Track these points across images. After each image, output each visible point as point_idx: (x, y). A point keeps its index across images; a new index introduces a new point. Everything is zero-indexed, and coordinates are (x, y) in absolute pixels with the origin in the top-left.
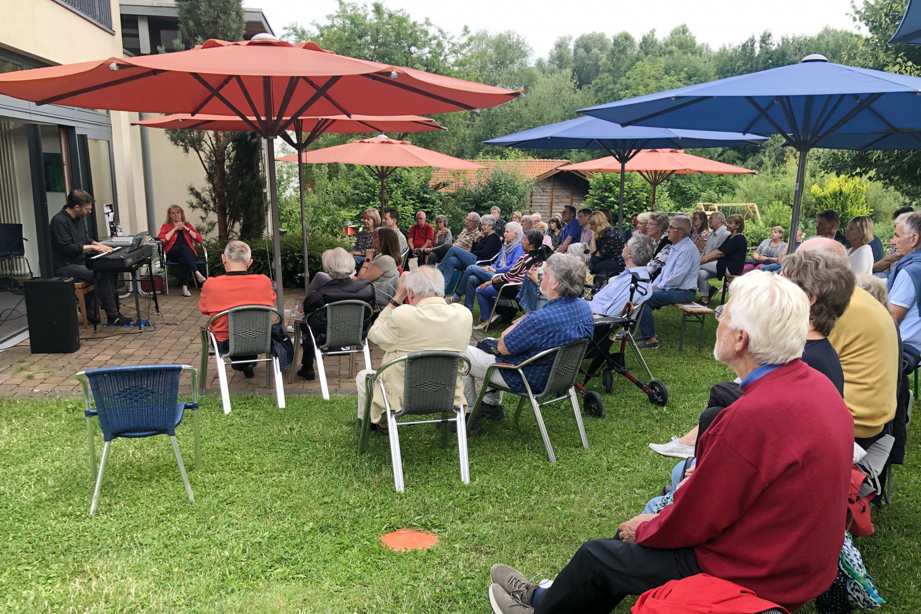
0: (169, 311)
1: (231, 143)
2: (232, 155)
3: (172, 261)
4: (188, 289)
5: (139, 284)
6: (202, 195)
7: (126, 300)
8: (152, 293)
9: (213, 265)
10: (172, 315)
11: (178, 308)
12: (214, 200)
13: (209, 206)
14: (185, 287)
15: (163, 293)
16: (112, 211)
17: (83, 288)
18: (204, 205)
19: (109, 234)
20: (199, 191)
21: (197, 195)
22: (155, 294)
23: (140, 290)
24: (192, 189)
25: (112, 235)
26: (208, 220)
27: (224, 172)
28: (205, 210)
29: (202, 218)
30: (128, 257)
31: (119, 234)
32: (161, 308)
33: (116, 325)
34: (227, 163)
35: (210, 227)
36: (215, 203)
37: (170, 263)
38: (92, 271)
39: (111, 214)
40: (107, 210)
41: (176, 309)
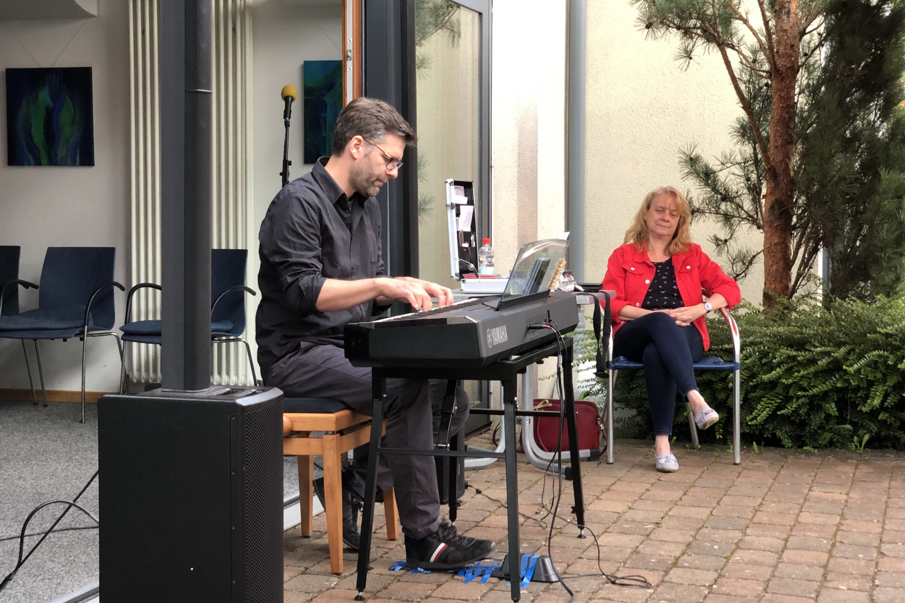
0: (616, 522)
1: (819, 19)
2: (821, 56)
3: (629, 358)
4: (673, 446)
5: (528, 423)
6: (722, 176)
7: (485, 475)
8: (566, 455)
9: (753, 376)
10: (629, 541)
11: (645, 513)
12: (754, 190)
13: (739, 207)
14: (663, 442)
15: (597, 456)
16: (470, 202)
17: (341, 432)
18: (723, 206)
19: (455, 269)
20: (714, 165)
21: (707, 176)
22: (575, 459)
23: (530, 443)
24: (693, 161)
25: (464, 272)
26: (734, 247)
27: (789, 106)
28: (727, 218)
29: (717, 240)
30: (493, 324)
31: (484, 270)
32: (591, 508)
33: (433, 569)
34: (802, 78)
35: (739, 267)
36: (756, 201)
37: (623, 362)
38: (365, 372)
39: (467, 211)
40: (457, 196)
41: (640, 516)
